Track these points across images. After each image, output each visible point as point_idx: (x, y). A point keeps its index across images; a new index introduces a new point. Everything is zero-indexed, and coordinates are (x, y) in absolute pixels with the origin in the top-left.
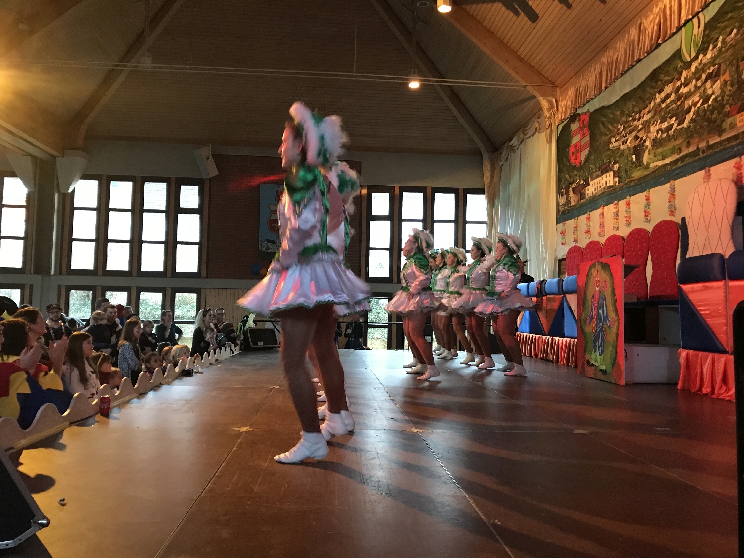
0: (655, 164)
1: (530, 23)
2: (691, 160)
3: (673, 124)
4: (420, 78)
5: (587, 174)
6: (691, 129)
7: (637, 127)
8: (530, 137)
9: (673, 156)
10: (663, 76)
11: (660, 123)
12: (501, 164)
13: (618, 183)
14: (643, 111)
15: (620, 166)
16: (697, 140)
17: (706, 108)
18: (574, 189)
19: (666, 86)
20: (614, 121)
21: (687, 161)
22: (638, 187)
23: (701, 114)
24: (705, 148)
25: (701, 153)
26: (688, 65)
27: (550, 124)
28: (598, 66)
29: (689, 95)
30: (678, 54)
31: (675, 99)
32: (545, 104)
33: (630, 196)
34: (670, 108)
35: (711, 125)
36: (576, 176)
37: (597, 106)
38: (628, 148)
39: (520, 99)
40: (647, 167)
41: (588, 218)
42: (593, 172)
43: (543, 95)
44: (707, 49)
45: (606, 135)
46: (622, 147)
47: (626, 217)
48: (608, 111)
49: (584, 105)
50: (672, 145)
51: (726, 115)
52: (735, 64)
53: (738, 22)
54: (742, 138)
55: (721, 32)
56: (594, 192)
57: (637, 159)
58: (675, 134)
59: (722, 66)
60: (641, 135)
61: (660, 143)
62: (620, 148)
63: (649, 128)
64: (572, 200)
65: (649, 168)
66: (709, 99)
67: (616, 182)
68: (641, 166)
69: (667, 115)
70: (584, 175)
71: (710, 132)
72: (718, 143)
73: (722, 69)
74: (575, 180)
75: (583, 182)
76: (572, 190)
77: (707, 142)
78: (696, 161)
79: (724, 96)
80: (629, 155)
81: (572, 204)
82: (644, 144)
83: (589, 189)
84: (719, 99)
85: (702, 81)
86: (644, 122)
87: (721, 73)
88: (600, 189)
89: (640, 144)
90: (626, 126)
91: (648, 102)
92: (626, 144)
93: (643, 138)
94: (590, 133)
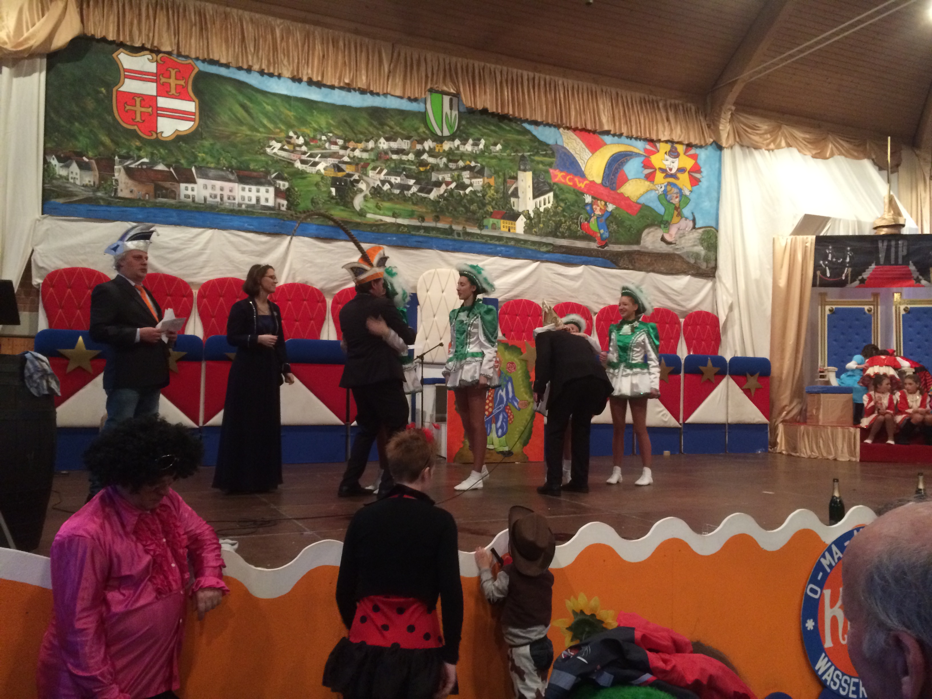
0: (378, 217)
2: (440, 236)
3: (411, 186)
7: (334, 155)
9: (412, 220)
10: (393, 123)
14: (353, 143)
15: (292, 186)
17: (461, 194)
18: (128, 169)
19: (399, 139)
20: (278, 120)
21: (434, 234)
23: (455, 197)
24: (460, 232)
25: (455, 235)
26: (440, 140)
29: (437, 168)
30: (420, 117)
31: (415, 161)
34: (406, 166)
36: (139, 149)
38: (318, 173)
40: (361, 214)
42: (208, 168)
44: (466, 140)
45: (255, 129)
46: (300, 165)
50: (410, 207)
51: (488, 214)
52: (502, 177)
53: (504, 141)
54: (507, 242)
55: (482, 136)
56: (209, 199)
57: (340, 196)
58: (413, 198)
59: (486, 169)
60: (348, 169)
61: (389, 197)
62: (293, 164)
63: (366, 171)
64: (121, 186)
65: (365, 216)
66: (464, 187)
67: (283, 206)
68: (347, 207)
69: (401, 171)
70: (173, 160)
71: (468, 220)
72: (478, 234)
73: (486, 171)
74: (135, 156)
75: (166, 169)
76: (122, 170)
77: (464, 227)
78: (448, 239)
79: (485, 195)
80: (321, 184)
81: (120, 194)
82: (355, 184)
83: (196, 189)
84: (480, 195)
85: (457, 166)
86: (354, 156)
87: (485, 174)
88: (233, 201)
89: (346, 180)
90: (312, 143)
91: (362, 136)
92: (311, 165)
93: (351, 175)
94: (197, 101)
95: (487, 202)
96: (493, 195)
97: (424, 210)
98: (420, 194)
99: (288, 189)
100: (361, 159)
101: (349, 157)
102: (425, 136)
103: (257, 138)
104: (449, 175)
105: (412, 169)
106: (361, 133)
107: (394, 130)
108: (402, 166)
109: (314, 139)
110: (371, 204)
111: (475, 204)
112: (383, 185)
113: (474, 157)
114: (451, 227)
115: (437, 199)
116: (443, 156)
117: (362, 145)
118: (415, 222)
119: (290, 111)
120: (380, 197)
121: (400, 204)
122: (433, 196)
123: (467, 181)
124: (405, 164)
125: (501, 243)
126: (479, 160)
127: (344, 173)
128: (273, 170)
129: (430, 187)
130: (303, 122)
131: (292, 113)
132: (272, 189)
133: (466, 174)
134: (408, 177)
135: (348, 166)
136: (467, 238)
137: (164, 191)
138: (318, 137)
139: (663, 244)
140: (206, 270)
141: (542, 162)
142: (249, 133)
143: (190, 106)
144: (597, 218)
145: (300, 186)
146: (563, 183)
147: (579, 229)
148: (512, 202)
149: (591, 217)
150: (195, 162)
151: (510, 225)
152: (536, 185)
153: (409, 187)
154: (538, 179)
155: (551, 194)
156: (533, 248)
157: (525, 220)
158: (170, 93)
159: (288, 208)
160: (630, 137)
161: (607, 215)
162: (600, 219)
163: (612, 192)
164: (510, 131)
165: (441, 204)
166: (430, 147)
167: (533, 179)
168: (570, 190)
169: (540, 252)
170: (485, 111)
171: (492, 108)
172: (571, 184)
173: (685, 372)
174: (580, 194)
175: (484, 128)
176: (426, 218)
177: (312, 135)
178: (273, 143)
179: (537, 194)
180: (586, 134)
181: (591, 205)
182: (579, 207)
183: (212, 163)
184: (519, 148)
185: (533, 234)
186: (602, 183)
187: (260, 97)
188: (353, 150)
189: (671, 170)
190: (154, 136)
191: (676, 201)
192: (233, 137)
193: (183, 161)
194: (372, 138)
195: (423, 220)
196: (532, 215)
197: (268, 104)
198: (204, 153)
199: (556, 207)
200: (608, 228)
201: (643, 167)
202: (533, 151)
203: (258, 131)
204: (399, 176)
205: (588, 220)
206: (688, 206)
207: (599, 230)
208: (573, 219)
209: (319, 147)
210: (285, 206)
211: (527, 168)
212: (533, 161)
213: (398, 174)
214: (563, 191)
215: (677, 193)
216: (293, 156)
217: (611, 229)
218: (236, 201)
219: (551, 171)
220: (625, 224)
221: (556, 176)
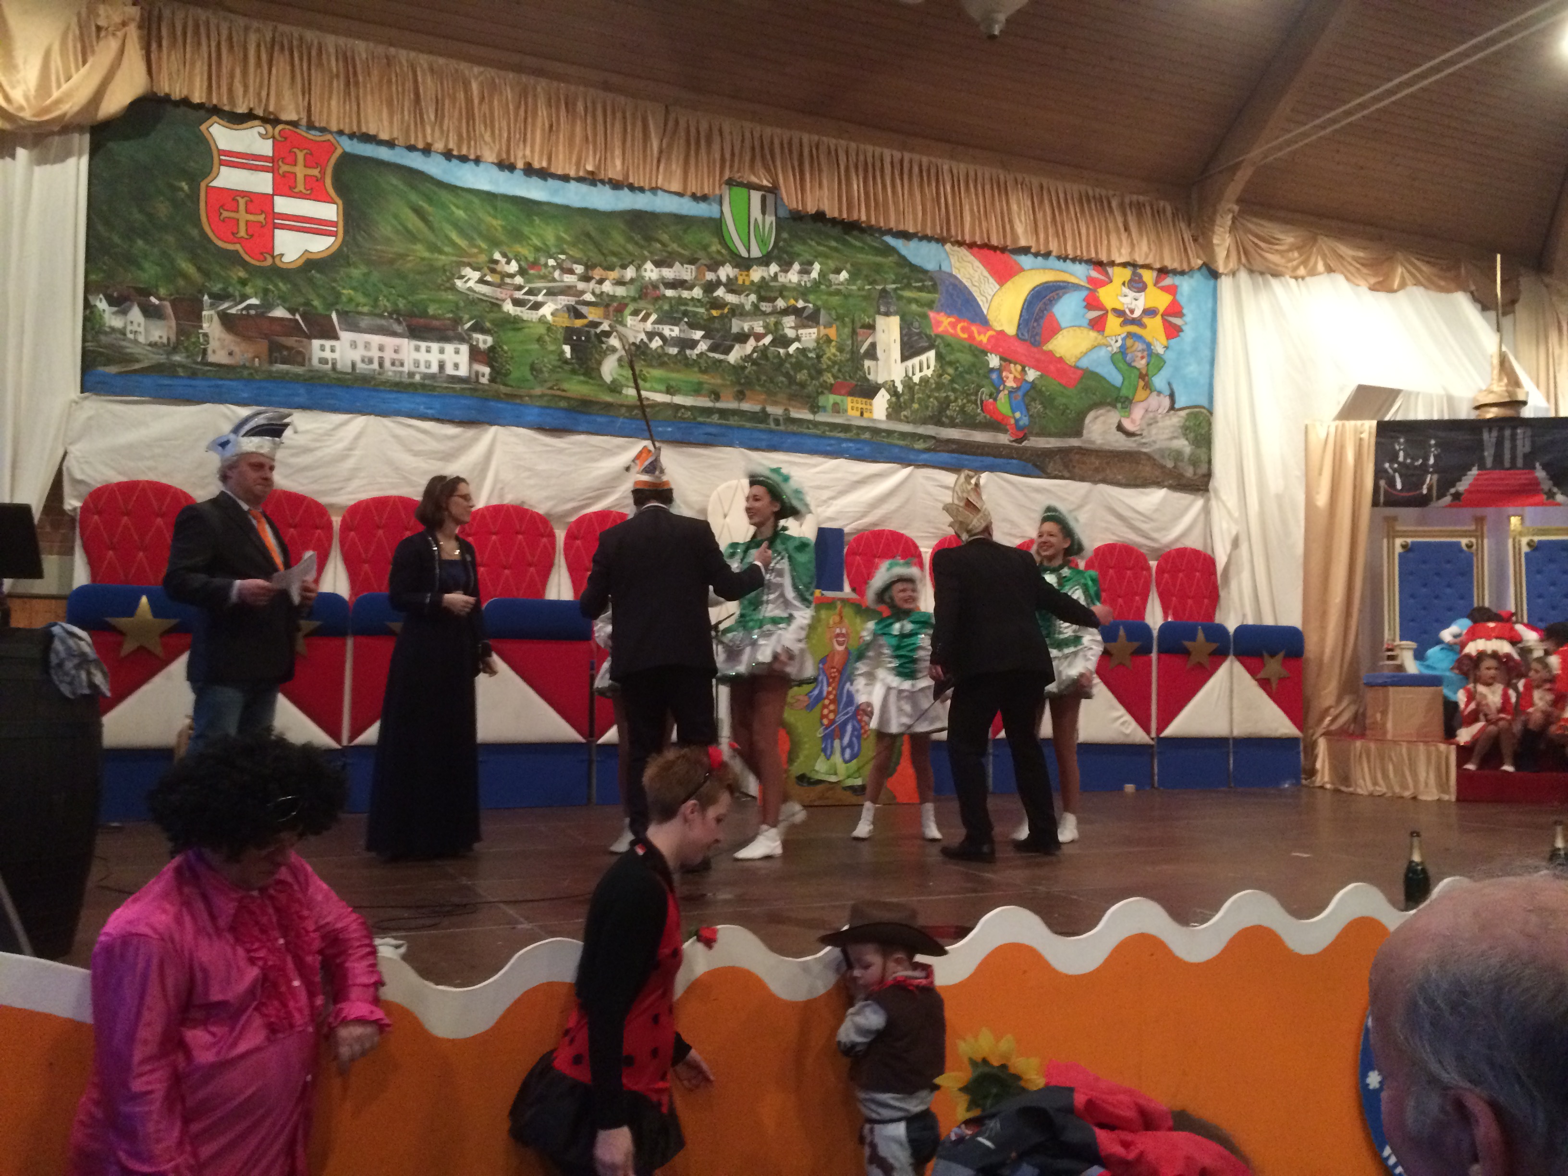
2: (747, 424)
3: (697, 341)
6: (746, 374)
7: (567, 290)
9: (699, 398)
10: (666, 236)
13: (490, 381)
14: (599, 271)
15: (499, 343)
16: (762, 397)
17: (782, 354)
18: (227, 317)
19: (676, 263)
20: (476, 233)
21: (736, 422)
22: (582, 419)
23: (771, 360)
24: (780, 418)
25: (771, 423)
26: (745, 264)
29: (740, 312)
30: (713, 226)
31: (703, 300)
34: (688, 308)
38: (542, 321)
40: (614, 389)
42: (358, 314)
44: (789, 264)
45: (437, 248)
50: (695, 376)
51: (826, 388)
52: (850, 325)
53: (852, 265)
54: (858, 434)
55: (816, 257)
56: (360, 366)
57: (578, 358)
58: (702, 361)
59: (823, 312)
60: (593, 315)
61: (660, 359)
62: (499, 306)
63: (622, 317)
64: (213, 344)
65: (620, 393)
66: (787, 342)
67: (483, 375)
68: (591, 378)
69: (680, 315)
70: (301, 300)
71: (792, 397)
72: (809, 421)
73: (823, 317)
74: (237, 294)
75: (288, 315)
76: (216, 318)
77: (786, 410)
78: (761, 431)
79: (821, 357)
80: (547, 338)
81: (212, 358)
82: (604, 339)
83: (338, 349)
84: (810, 355)
85: (774, 307)
86: (602, 293)
87: (821, 321)
88: (400, 369)
89: (588, 332)
90: (532, 272)
91: (614, 259)
92: (531, 308)
93: (601, 323)
94: (340, 202)
95: (825, 367)
96: (835, 355)
97: (719, 381)
98: (711, 355)
99: (492, 349)
100: (613, 298)
101: (593, 293)
102: (719, 258)
103: (440, 264)
104: (761, 323)
105: (698, 313)
106: (614, 254)
107: (669, 249)
108: (683, 308)
109: (535, 264)
111: (805, 372)
112: (651, 340)
113: (802, 292)
114: (764, 410)
115: (741, 363)
116: (751, 292)
117: (614, 275)
118: (704, 402)
119: (495, 217)
120: (645, 360)
121: (678, 371)
122: (733, 357)
123: (790, 333)
124: (686, 304)
125: (848, 435)
126: (811, 297)
127: (585, 321)
128: (466, 317)
129: (728, 343)
130: (517, 236)
131: (500, 222)
132: (464, 349)
133: (789, 322)
134: (693, 326)
135: (592, 309)
136: (791, 428)
137: (285, 353)
138: (543, 260)
139: (1120, 436)
140: (355, 483)
141: (916, 301)
142: (427, 254)
143: (329, 211)
144: (1010, 392)
145: (511, 343)
146: (952, 335)
147: (979, 411)
148: (866, 367)
149: (999, 392)
150: (337, 303)
151: (864, 406)
152: (906, 339)
153: (693, 344)
154: (909, 329)
155: (932, 354)
156: (902, 443)
157: (888, 397)
158: (296, 190)
159: (492, 380)
160: (1063, 258)
161: (1026, 387)
162: (1013, 395)
163: (1034, 350)
164: (863, 248)
165: (747, 371)
166: (728, 276)
167: (901, 329)
168: (964, 347)
169: (913, 449)
170: (820, 216)
171: (832, 211)
172: (965, 336)
173: (1160, 652)
174: (980, 352)
175: (819, 244)
176: (722, 395)
177: (531, 259)
178: (467, 271)
179: (907, 354)
180: (991, 253)
181: (1000, 370)
182: (978, 374)
183: (365, 305)
184: (878, 277)
185: (900, 420)
186: (1017, 335)
187: (445, 196)
188: (601, 282)
189: (1132, 311)
190: (269, 262)
191: (1141, 364)
192: (400, 262)
193: (316, 303)
194: (631, 263)
195: (717, 397)
196: (900, 389)
197: (458, 207)
198: (354, 289)
199: (940, 376)
200: (1028, 410)
201: (1086, 307)
202: (900, 283)
203: (441, 252)
204: (678, 325)
205: (994, 396)
206: (1162, 372)
207: (1013, 412)
208: (968, 395)
209: (543, 277)
210: (487, 376)
211: (892, 310)
212: (900, 298)
213: (675, 322)
214: (953, 349)
215: (1143, 350)
216: (499, 293)
217: (1033, 411)
218: (406, 369)
219: (932, 314)
220: (1056, 403)
221: (939, 323)
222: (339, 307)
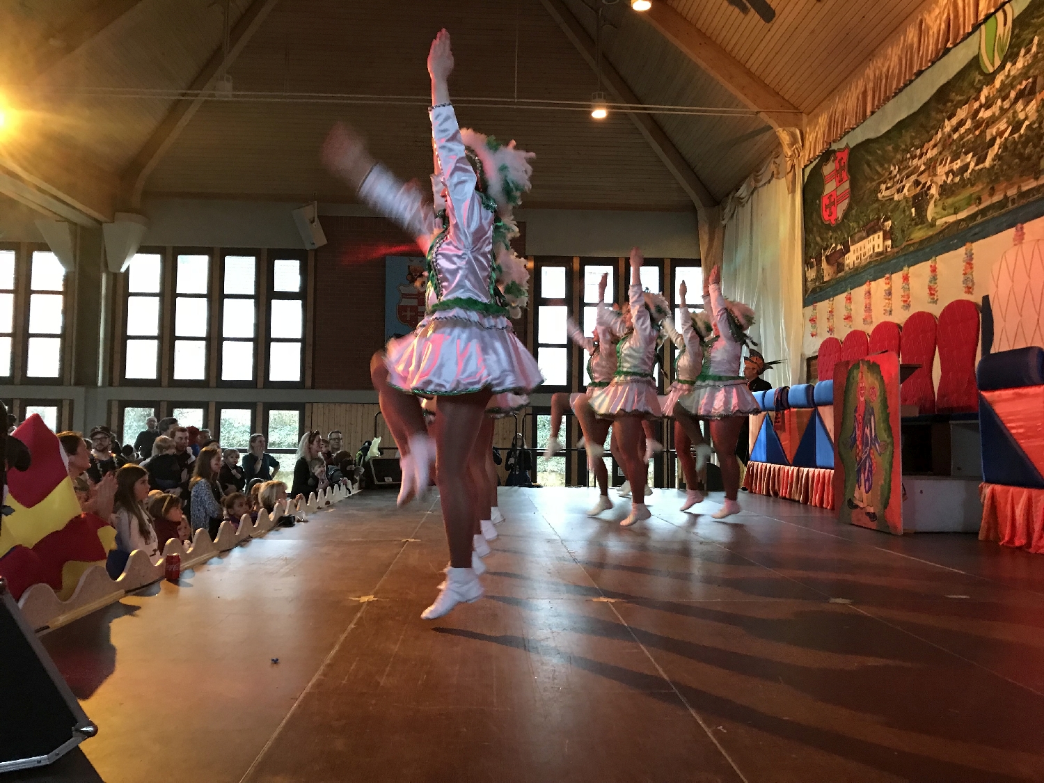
0: (944, 220)
1: (764, 22)
2: (996, 214)
3: (969, 163)
4: (607, 104)
5: (846, 236)
6: (995, 171)
7: (917, 168)
8: (765, 184)
9: (971, 208)
10: (954, 94)
11: (951, 162)
12: (723, 223)
13: (892, 247)
14: (926, 146)
15: (893, 223)
16: (1004, 185)
17: (1016, 139)
18: (827, 257)
19: (959, 110)
20: (885, 160)
21: (990, 215)
22: (920, 254)
23: (1009, 148)
24: (1015, 197)
25: (1010, 204)
26: (990, 78)
27: (793, 166)
28: (861, 83)
29: (993, 121)
30: (975, 62)
31: (972, 128)
32: (785, 137)
33: (909, 266)
34: (965, 140)
35: (1023, 164)
36: (831, 238)
37: (860, 139)
38: (905, 197)
39: (749, 131)
40: (933, 225)
41: (849, 299)
42: (855, 233)
43: (784, 125)
44: (1017, 54)
45: (873, 180)
46: (896, 197)
47: (903, 296)
48: (876, 145)
49: (841, 139)
50: (969, 192)
55: (1035, 32)
56: (856, 262)
57: (918, 214)
58: (971, 177)
60: (923, 179)
61: (952, 190)
62: (893, 198)
63: (936, 170)
64: (825, 272)
65: (935, 225)
66: (1020, 126)
67: (888, 247)
68: (923, 223)
69: (960, 149)
70: (843, 237)
71: (1022, 174)
72: (1034, 188)
74: (830, 244)
75: (840, 247)
76: (825, 259)
77: (1019, 187)
78: (1003, 214)
80: (906, 208)
81: (825, 279)
82: (928, 192)
83: (850, 257)
84: (1034, 126)
85: (1010, 101)
87: (1038, 89)
88: (865, 257)
89: (922, 192)
90: (902, 167)
91: (933, 131)
92: (901, 192)
93: (926, 183)
94: (850, 177)
97: (981, 187)
98: (977, 168)
99: (890, 227)
100: (931, 159)
101: (924, 164)
102: (980, 86)
103: (873, 188)
104: (1005, 120)
105: (968, 140)
106: (933, 128)
107: (955, 103)
108: (961, 143)
109: (902, 161)
110: (939, 209)
111: (1031, 143)
112: (947, 178)
113: (1026, 72)
114: (1006, 197)
115: (992, 163)
116: (998, 98)
117: (932, 143)
118: (973, 209)
119: (889, 145)
120: (946, 194)
121: (960, 193)
122: (987, 163)
123: (1021, 116)
124: (964, 138)
126: (1031, 72)
127: (921, 185)
128: (882, 214)
129: (984, 152)
130: (896, 149)
131: (892, 145)
132: (881, 234)
133: (1020, 106)
134: (966, 153)
135: (923, 176)
136: (1024, 201)
137: (840, 267)
153: (966, 167)
165: (996, 167)
166: (986, 98)
175: (1038, 18)
176: (982, 197)
177: (902, 159)
178: (882, 186)
183: (856, 228)
190: (836, 222)
192: (864, 196)
194: (939, 127)
198: (853, 221)
204: (959, 158)
210: (890, 246)
213: (958, 156)
216: (893, 190)
222: (851, 233)
